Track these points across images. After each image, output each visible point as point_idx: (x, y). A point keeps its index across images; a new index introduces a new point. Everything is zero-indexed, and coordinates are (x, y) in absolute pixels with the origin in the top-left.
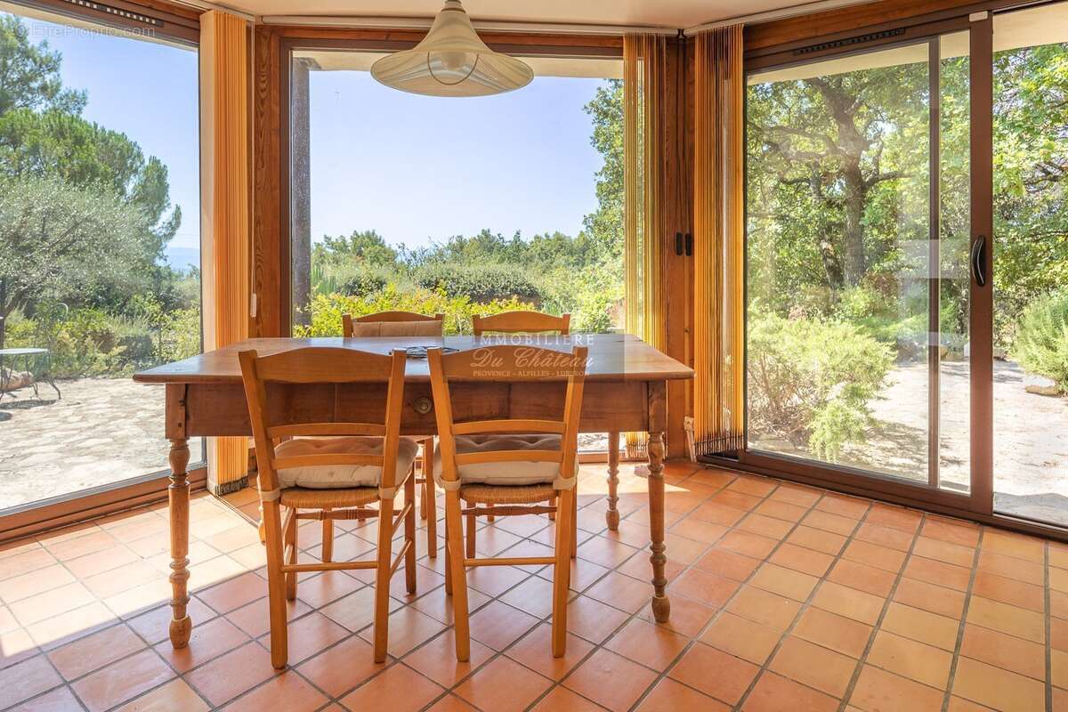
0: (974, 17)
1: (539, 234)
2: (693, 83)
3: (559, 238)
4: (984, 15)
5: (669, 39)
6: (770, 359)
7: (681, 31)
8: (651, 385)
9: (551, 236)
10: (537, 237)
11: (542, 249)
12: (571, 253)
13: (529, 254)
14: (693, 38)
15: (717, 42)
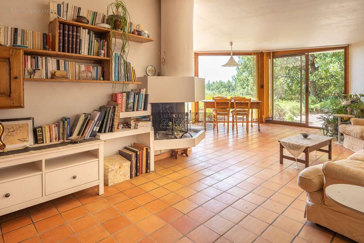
0: (306, 54)
1: (214, 81)
2: (264, 60)
3: (221, 82)
4: (307, 53)
5: (260, 53)
6: (279, 107)
7: (262, 51)
8: (258, 103)
9: (218, 82)
10: (214, 82)
11: (217, 86)
12: (225, 87)
13: (213, 88)
14: (264, 53)
15: (268, 54)
